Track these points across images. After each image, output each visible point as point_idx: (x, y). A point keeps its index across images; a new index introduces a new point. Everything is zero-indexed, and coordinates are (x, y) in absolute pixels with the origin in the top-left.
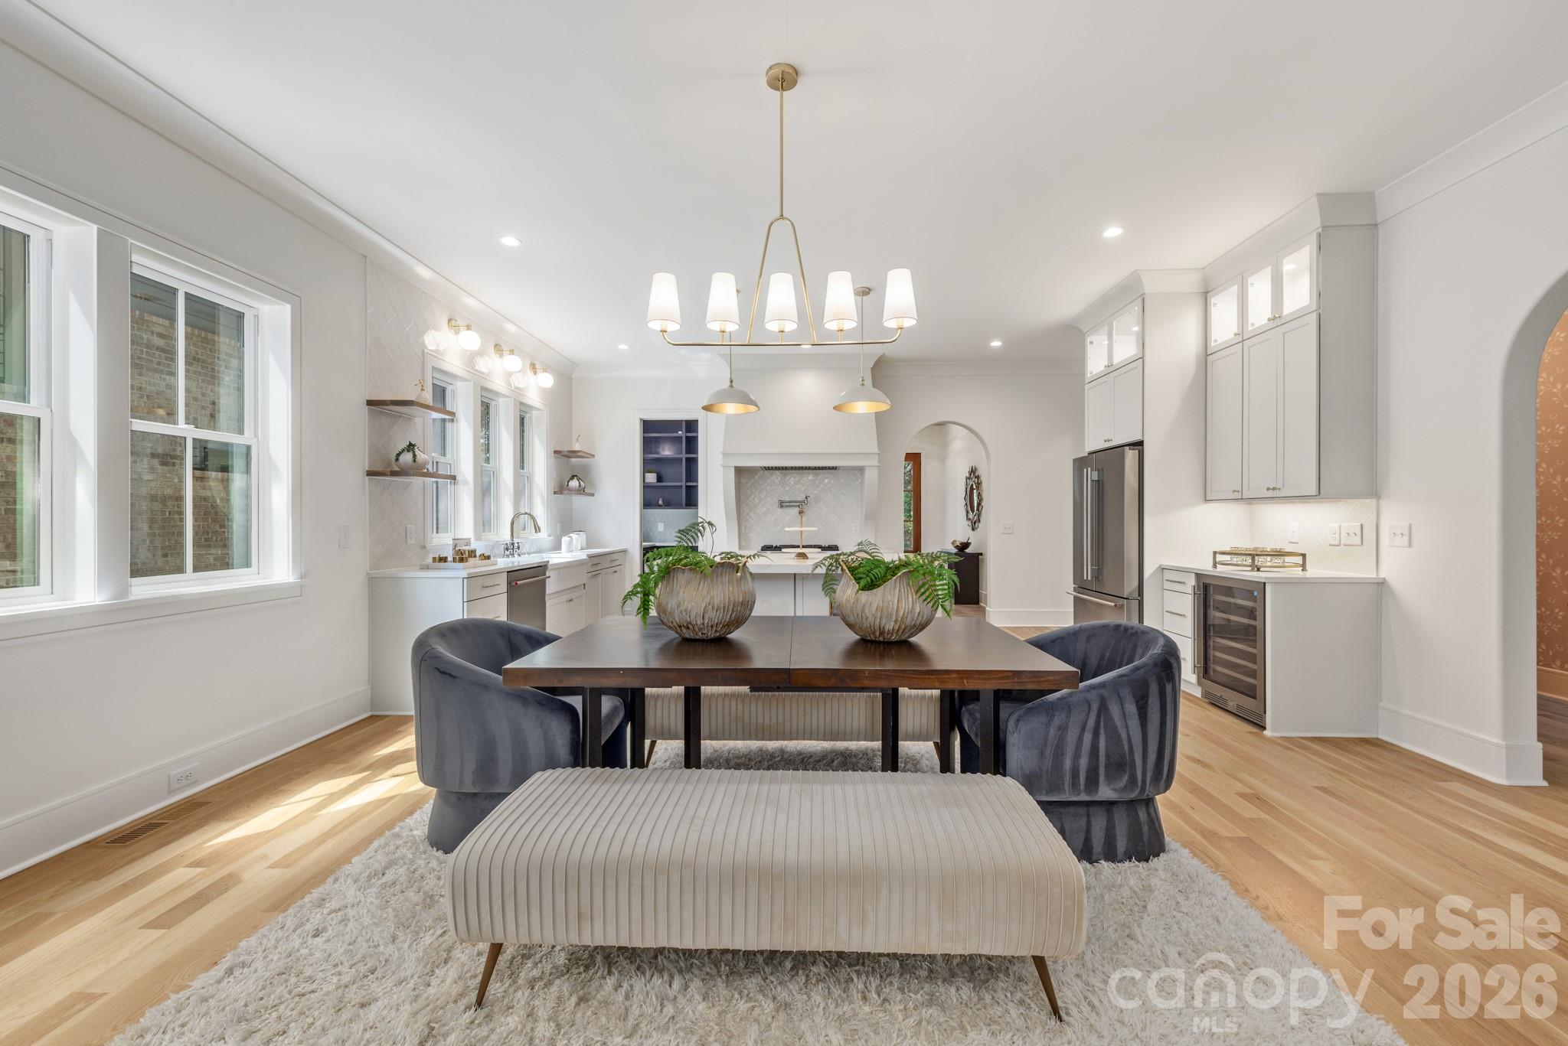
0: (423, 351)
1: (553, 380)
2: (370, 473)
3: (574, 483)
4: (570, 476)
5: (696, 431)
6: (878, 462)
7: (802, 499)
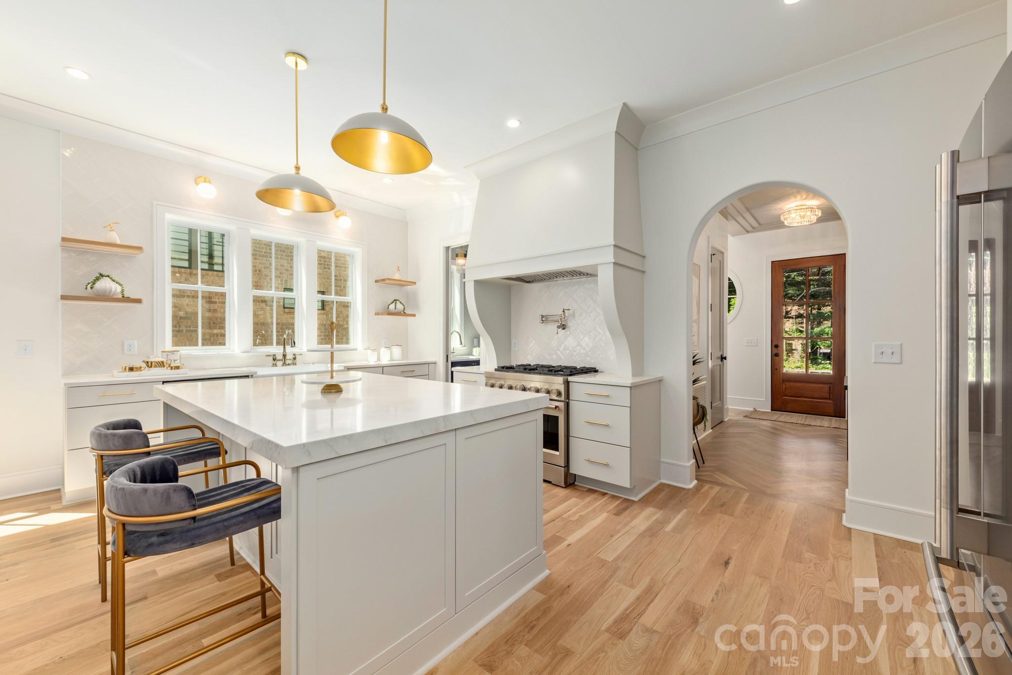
0: (151, 203)
3: (392, 306)
6: (614, 258)
7: (561, 312)
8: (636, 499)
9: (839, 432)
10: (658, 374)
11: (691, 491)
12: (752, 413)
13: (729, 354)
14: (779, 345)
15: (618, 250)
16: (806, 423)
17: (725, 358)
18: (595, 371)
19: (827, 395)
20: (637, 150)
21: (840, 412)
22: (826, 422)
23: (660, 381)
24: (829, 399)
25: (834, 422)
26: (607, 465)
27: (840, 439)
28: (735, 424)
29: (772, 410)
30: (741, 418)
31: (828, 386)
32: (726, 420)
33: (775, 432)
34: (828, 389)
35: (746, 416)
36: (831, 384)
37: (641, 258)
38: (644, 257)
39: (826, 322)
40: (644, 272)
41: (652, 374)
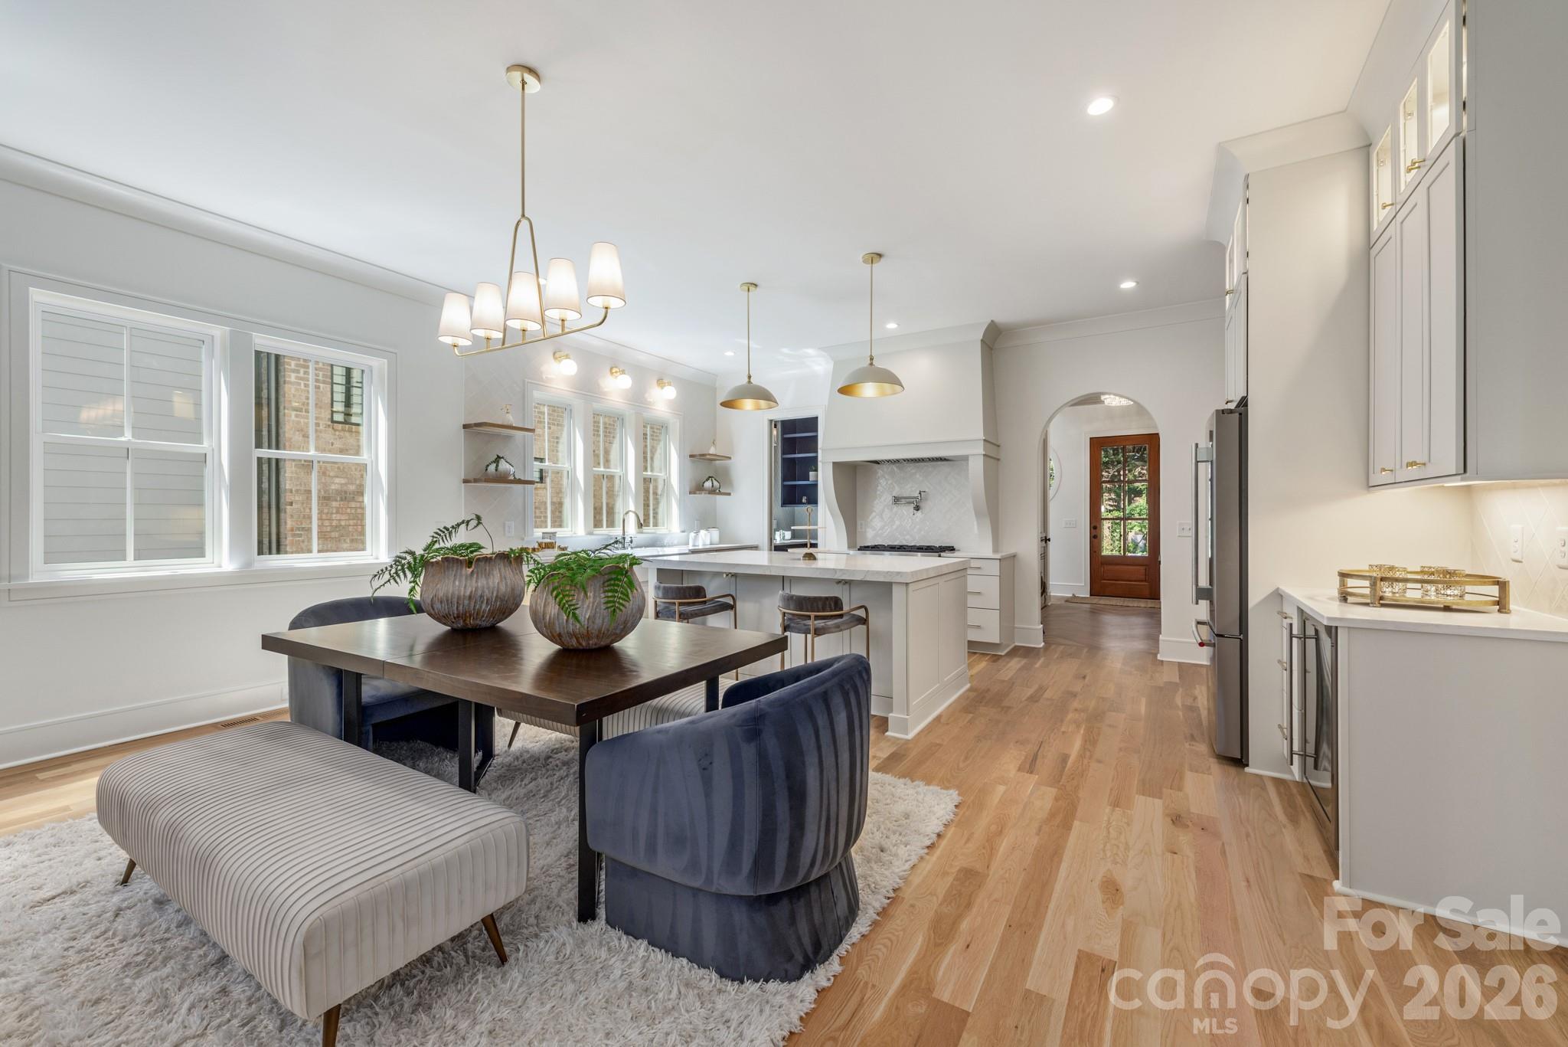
0: (524, 381)
1: (675, 392)
2: (465, 481)
3: (708, 484)
4: (707, 477)
5: (816, 430)
6: (984, 450)
7: (917, 494)
8: (1003, 654)
9: (1153, 610)
10: (1012, 551)
11: (1042, 650)
12: (1071, 598)
13: (1051, 536)
14: (1098, 526)
15: (988, 445)
16: (1125, 605)
17: (1049, 540)
18: (952, 549)
19: (1143, 577)
20: (991, 349)
21: (1155, 595)
22: (1142, 604)
23: (1014, 556)
24: (1145, 581)
25: (1150, 603)
26: (979, 627)
27: (1155, 615)
28: (1059, 607)
29: (1091, 595)
30: (1063, 602)
31: (1142, 568)
32: (1049, 604)
33: (1095, 612)
34: (1144, 571)
35: (1066, 601)
36: (1146, 565)
37: (995, 447)
38: (999, 446)
39: (1138, 498)
40: (998, 460)
41: (1007, 550)
